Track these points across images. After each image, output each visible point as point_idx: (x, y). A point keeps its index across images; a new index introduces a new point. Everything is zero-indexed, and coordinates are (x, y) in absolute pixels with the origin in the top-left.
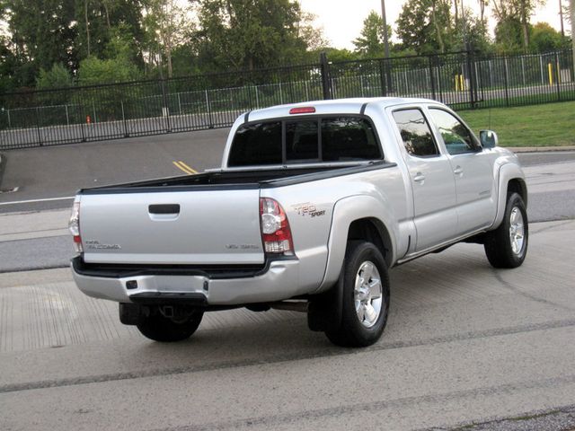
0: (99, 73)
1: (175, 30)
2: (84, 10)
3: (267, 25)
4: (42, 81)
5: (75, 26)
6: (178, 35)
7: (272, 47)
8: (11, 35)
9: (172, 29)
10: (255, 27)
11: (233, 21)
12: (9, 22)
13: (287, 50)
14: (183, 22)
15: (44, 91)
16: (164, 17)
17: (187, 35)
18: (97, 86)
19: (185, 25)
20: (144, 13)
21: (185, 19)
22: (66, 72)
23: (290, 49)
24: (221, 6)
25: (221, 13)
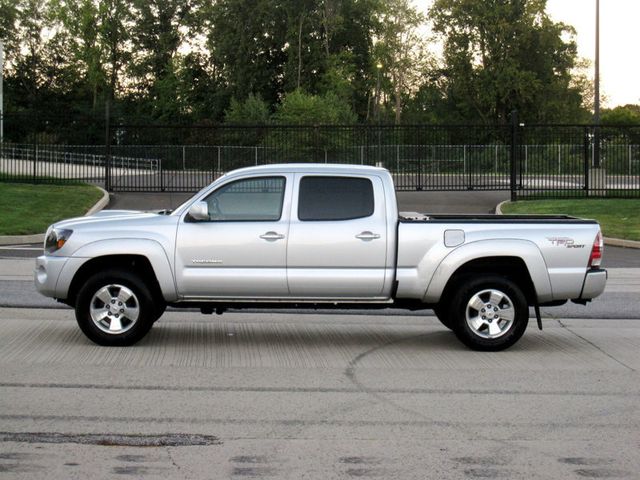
0: (300, 111)
1: (409, 66)
2: (297, 30)
3: (527, 69)
4: (232, 116)
5: (288, 49)
6: (415, 73)
7: (530, 98)
8: (208, 53)
9: (407, 63)
10: (510, 70)
11: (485, 60)
12: (208, 36)
13: (550, 104)
14: (421, 56)
15: (234, 127)
16: (398, 47)
17: (426, 73)
18: (296, 127)
19: (423, 60)
20: (375, 40)
21: (424, 53)
22: (263, 106)
23: (553, 103)
24: (471, 39)
25: (470, 49)
